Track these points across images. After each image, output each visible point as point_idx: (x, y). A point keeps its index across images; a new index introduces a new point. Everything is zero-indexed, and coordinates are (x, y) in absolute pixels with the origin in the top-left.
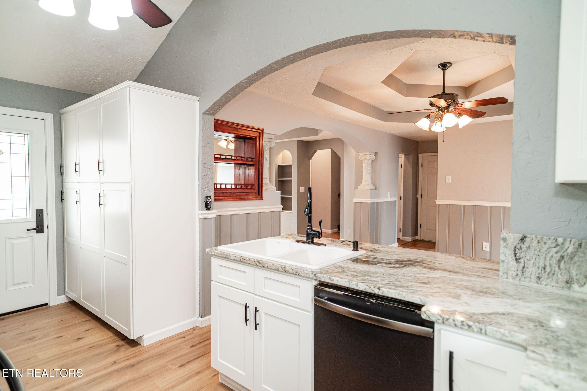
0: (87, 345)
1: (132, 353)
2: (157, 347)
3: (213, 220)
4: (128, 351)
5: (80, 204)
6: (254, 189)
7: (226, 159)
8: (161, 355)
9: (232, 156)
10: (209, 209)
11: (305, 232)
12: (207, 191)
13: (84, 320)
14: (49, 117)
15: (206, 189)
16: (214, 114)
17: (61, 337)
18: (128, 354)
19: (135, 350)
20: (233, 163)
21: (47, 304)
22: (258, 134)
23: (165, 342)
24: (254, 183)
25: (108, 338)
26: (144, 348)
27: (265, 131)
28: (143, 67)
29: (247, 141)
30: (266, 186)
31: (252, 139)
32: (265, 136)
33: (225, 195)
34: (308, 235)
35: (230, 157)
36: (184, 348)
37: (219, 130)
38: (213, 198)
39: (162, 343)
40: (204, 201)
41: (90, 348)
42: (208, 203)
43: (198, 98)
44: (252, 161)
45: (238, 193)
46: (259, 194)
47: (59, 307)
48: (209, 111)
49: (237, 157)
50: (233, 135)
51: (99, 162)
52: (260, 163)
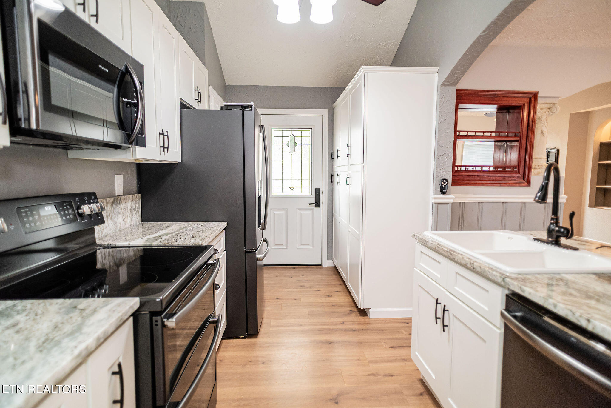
0: (331, 302)
1: (359, 320)
2: (381, 323)
3: (449, 207)
4: (356, 318)
5: (340, 184)
6: (518, 172)
7: (483, 137)
8: (381, 331)
9: (491, 132)
10: (444, 193)
11: (546, 227)
12: (443, 173)
13: (338, 283)
14: (325, 112)
15: (442, 171)
16: (455, 84)
17: (319, 291)
18: (355, 320)
19: (361, 319)
20: (493, 140)
21: (320, 265)
22: (528, 100)
23: (389, 321)
24: (517, 164)
25: (347, 302)
26: (370, 320)
27: (539, 95)
28: (396, 50)
29: (511, 111)
30: (540, 168)
31: (519, 108)
32: (539, 101)
33: (473, 178)
34: (550, 232)
35: (489, 134)
36: (402, 333)
37: (466, 101)
38: (450, 180)
39: (386, 321)
40: (439, 184)
41: (333, 305)
42: (443, 186)
43: (436, 69)
44: (515, 136)
45: (490, 176)
46: (524, 179)
47: (328, 268)
48: (449, 81)
49: (499, 133)
50: (495, 106)
51: (347, 147)
52: (529, 139)
